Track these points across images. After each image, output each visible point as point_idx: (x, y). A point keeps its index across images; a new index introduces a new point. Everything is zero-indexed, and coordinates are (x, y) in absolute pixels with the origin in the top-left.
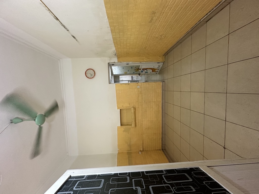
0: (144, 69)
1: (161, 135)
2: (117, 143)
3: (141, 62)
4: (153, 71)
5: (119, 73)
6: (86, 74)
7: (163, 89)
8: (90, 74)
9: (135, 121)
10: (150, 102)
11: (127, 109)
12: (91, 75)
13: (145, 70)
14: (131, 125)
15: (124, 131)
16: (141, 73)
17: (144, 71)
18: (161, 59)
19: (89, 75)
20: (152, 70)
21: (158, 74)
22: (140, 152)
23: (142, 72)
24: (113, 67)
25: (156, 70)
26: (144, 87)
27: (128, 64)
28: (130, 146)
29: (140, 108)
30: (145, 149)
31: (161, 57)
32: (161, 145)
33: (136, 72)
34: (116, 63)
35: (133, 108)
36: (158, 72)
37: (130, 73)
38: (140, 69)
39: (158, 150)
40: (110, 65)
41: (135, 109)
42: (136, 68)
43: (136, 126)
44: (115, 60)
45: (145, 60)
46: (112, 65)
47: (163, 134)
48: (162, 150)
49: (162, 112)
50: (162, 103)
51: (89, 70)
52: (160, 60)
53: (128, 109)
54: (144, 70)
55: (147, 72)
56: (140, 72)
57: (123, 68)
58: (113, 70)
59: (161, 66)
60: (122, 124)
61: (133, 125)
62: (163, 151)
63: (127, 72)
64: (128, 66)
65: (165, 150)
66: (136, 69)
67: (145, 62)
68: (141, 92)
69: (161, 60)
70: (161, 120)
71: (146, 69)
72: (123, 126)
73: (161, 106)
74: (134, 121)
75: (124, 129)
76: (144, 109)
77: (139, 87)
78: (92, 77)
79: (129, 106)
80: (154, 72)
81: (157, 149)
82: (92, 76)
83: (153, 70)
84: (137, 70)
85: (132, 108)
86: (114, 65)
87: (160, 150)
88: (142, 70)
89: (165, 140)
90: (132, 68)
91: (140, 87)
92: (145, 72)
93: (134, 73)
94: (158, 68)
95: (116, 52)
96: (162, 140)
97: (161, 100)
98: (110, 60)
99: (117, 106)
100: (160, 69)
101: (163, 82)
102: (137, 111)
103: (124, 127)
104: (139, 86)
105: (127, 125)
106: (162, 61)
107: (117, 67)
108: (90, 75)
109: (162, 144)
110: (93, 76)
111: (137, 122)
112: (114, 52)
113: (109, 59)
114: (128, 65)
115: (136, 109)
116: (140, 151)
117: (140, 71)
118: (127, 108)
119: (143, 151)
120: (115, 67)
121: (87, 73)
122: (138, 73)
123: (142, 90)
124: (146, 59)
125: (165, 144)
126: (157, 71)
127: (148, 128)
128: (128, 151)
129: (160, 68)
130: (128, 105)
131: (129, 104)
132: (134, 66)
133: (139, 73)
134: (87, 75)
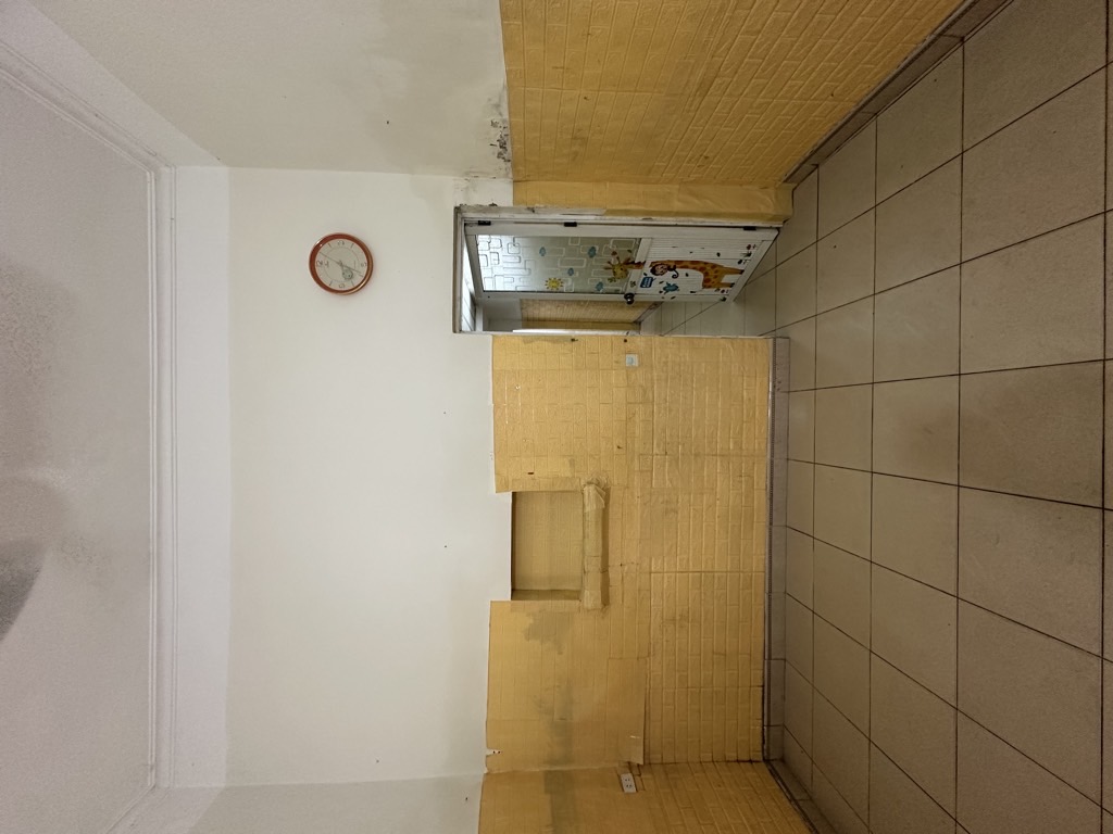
0: (662, 263)
1: (761, 666)
2: (480, 712)
3: (648, 214)
4: (707, 283)
5: (517, 283)
6: (317, 264)
7: (779, 378)
8: (341, 264)
9: (605, 571)
10: (696, 455)
11: (553, 495)
12: (349, 273)
13: (662, 274)
14: (576, 595)
15: (531, 633)
16: (640, 290)
17: (658, 278)
18: (768, 203)
19: (332, 275)
20: (706, 274)
21: (733, 304)
22: (627, 778)
23: (647, 282)
24: (483, 240)
25: (727, 279)
26: (666, 363)
27: (574, 224)
28: (564, 729)
29: (637, 493)
30: (656, 758)
31: (771, 190)
32: (759, 728)
33: (611, 280)
34: (505, 215)
35: (592, 487)
36: (734, 292)
37: (579, 288)
38: (640, 265)
39: (738, 761)
40: (469, 225)
41: (605, 493)
42: (614, 253)
43: (606, 600)
44: (498, 192)
45: (677, 206)
46: (481, 223)
47: (770, 658)
48: (767, 761)
49: (771, 524)
50: (772, 462)
51: (334, 243)
52: (763, 209)
53: (561, 495)
54: (659, 269)
55: (676, 288)
56: (634, 284)
57: (542, 251)
58: (482, 260)
59: (757, 254)
60: (517, 587)
61: (591, 598)
62: (774, 773)
63: (559, 282)
64: (574, 239)
65: (783, 760)
66: (613, 260)
67: (671, 220)
68: (645, 392)
69: (771, 211)
70: (761, 568)
71: (671, 266)
72: (526, 602)
73: (761, 481)
74: (594, 566)
75: (531, 621)
76: (661, 500)
77: (636, 364)
78: (349, 286)
79: (568, 474)
80: (711, 291)
81: (732, 755)
82: (351, 277)
83: (712, 273)
84: (619, 272)
85: (590, 491)
86: (489, 223)
87: (751, 761)
88: (647, 269)
89: (784, 698)
90: (592, 253)
91: (641, 364)
92: (664, 285)
93: (601, 284)
94: (741, 267)
95: (506, 116)
96: (766, 698)
97: (763, 446)
98: (467, 188)
99: (497, 474)
100: (746, 276)
101: (779, 341)
102: (614, 511)
103: (533, 605)
104: (635, 357)
105: (553, 593)
106: (774, 218)
107: (507, 240)
108: (339, 271)
109: (767, 725)
110: (358, 280)
111: (613, 574)
112: (497, 119)
113: (464, 184)
114: (571, 232)
115: (615, 495)
116: (630, 766)
117: (636, 275)
118: (557, 488)
119: (648, 764)
120: (495, 240)
121: (319, 257)
122: (621, 289)
123: (652, 379)
124: (679, 200)
125: (784, 726)
126: (732, 285)
127: (681, 615)
128: (552, 762)
129: (749, 267)
130: (566, 472)
131: (572, 463)
132: (606, 240)
133: (630, 290)
134: (319, 270)
